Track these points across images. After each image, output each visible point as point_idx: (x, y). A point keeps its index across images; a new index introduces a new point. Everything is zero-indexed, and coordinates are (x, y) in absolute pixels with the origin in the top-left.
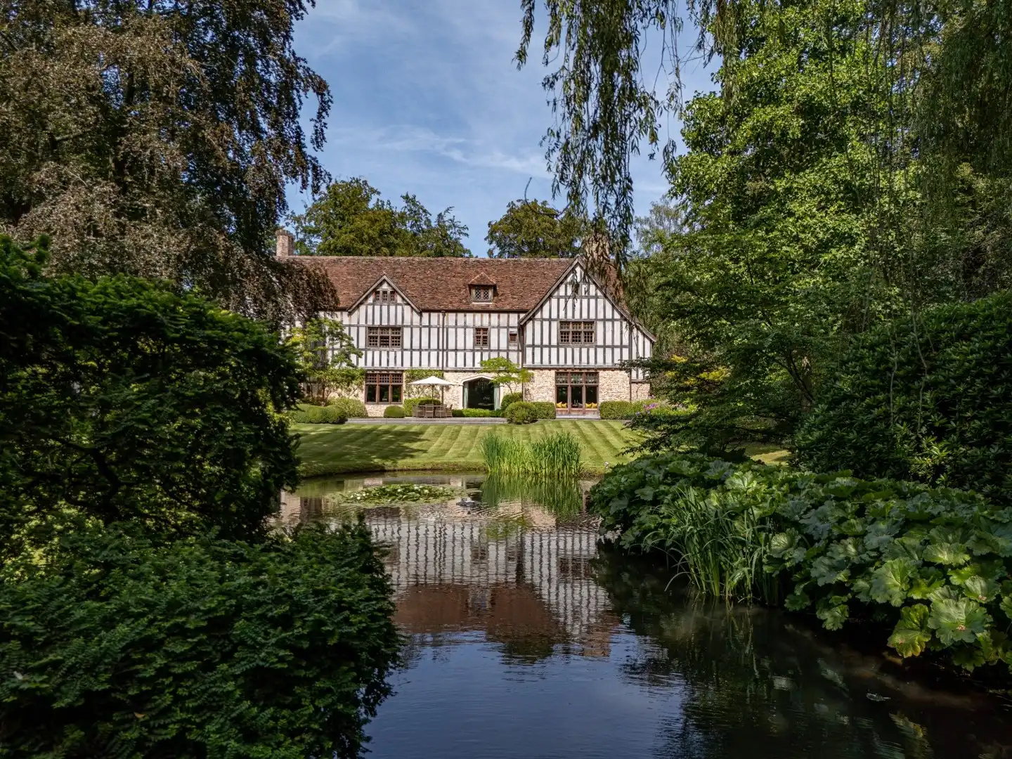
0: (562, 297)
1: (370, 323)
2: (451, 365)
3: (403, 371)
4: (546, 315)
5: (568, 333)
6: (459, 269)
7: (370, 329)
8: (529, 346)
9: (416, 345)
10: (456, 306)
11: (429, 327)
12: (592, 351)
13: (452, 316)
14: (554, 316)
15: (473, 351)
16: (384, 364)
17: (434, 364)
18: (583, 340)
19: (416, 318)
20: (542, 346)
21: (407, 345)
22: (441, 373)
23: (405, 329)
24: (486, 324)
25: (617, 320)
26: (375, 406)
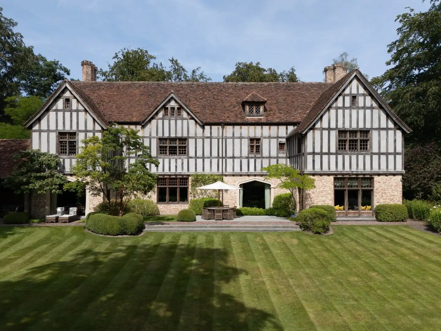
0: (340, 108)
1: (160, 135)
2: (230, 170)
3: (189, 175)
4: (325, 125)
5: (345, 141)
6: (231, 90)
7: (161, 140)
8: (310, 154)
9: (200, 154)
10: (232, 120)
11: (211, 138)
12: (368, 158)
13: (229, 129)
14: (333, 125)
15: (248, 158)
16: (173, 170)
17: (215, 170)
18: (359, 147)
19: (200, 130)
20: (321, 154)
21: (192, 153)
22: (220, 177)
23: (190, 140)
24: (258, 135)
25: (390, 129)
26: (166, 205)
